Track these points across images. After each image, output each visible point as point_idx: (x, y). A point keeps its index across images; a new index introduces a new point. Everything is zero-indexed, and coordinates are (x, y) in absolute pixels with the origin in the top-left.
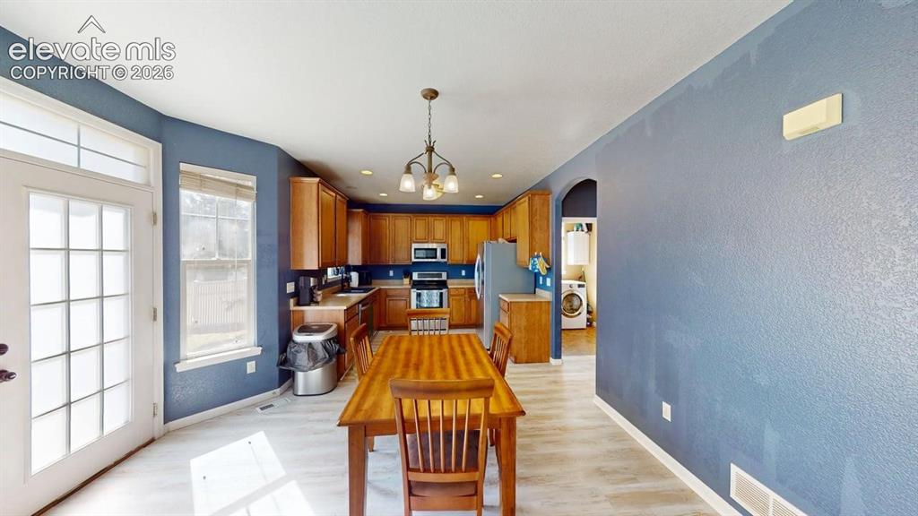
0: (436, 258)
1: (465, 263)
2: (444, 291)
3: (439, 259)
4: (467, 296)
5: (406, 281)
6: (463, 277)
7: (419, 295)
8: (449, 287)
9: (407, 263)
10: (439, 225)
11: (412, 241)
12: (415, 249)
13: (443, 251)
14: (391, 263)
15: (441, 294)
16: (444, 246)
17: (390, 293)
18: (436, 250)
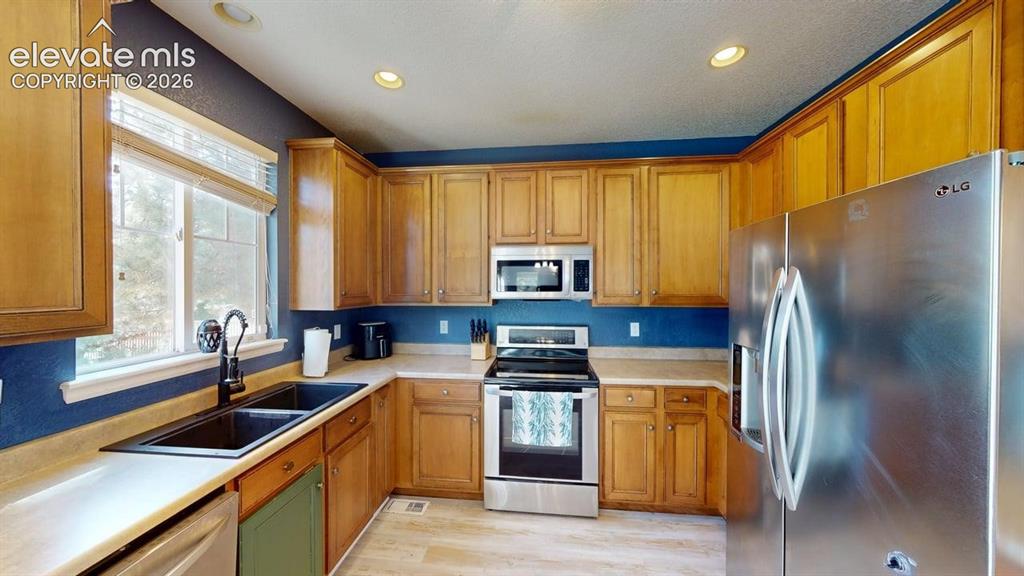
0: (558, 288)
1: (646, 303)
2: (587, 394)
3: (568, 290)
4: (661, 412)
5: (478, 350)
6: (634, 342)
7: (506, 404)
8: (603, 380)
9: (480, 301)
10: (567, 193)
11: (490, 242)
12: (500, 264)
13: (581, 267)
14: (436, 303)
15: (577, 405)
16: (583, 254)
17: (425, 393)
18: (558, 263)
